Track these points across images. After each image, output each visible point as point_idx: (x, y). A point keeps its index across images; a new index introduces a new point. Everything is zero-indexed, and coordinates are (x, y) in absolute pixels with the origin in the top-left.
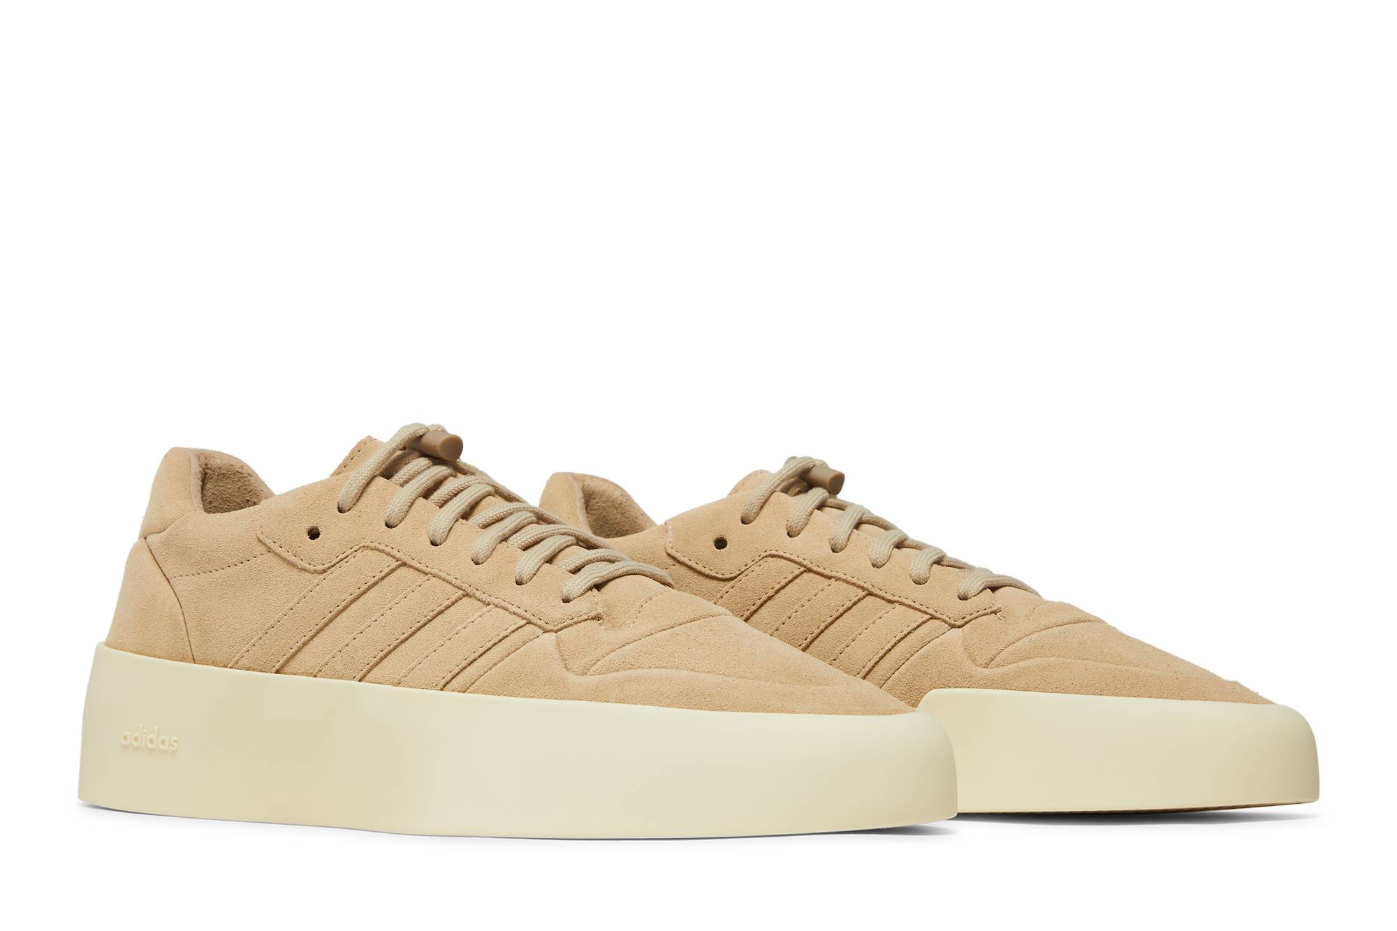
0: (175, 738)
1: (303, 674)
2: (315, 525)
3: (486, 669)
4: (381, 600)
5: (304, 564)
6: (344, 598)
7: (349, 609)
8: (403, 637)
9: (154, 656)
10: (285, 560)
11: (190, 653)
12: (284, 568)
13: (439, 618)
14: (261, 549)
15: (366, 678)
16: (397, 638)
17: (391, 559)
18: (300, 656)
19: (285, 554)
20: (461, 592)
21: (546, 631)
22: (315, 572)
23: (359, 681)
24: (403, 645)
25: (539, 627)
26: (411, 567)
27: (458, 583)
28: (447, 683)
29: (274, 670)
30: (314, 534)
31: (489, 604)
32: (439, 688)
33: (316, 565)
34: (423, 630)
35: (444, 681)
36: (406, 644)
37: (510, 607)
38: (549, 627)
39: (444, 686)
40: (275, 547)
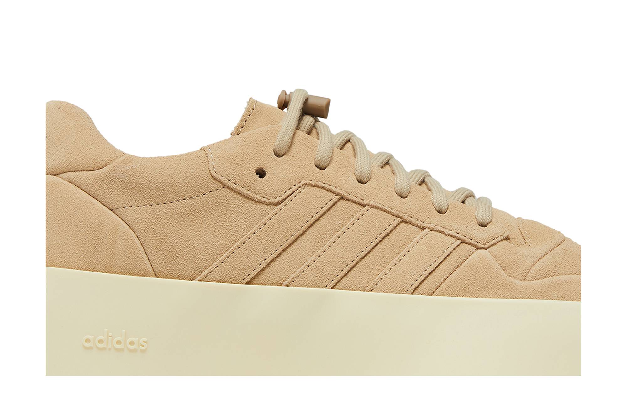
0: (145, 340)
1: (273, 284)
2: (261, 166)
3: (445, 278)
4: (332, 226)
5: (258, 197)
6: (302, 224)
7: (307, 233)
8: (363, 254)
9: (112, 273)
10: (241, 194)
11: (151, 269)
12: (240, 201)
13: (386, 239)
14: (216, 185)
15: (337, 287)
16: (358, 255)
17: (331, 194)
18: (268, 270)
19: (241, 190)
20: (399, 219)
21: (478, 248)
22: (270, 204)
23: (331, 289)
24: (363, 260)
25: (473, 245)
26: (348, 200)
27: (396, 213)
28: (416, 289)
29: (245, 281)
30: (261, 173)
31: (424, 229)
32: (410, 292)
33: (269, 198)
34: (376, 249)
35: (413, 287)
36: (366, 259)
37: (445, 231)
38: (480, 245)
39: (414, 291)
40: (230, 184)
